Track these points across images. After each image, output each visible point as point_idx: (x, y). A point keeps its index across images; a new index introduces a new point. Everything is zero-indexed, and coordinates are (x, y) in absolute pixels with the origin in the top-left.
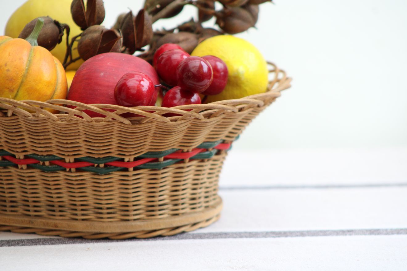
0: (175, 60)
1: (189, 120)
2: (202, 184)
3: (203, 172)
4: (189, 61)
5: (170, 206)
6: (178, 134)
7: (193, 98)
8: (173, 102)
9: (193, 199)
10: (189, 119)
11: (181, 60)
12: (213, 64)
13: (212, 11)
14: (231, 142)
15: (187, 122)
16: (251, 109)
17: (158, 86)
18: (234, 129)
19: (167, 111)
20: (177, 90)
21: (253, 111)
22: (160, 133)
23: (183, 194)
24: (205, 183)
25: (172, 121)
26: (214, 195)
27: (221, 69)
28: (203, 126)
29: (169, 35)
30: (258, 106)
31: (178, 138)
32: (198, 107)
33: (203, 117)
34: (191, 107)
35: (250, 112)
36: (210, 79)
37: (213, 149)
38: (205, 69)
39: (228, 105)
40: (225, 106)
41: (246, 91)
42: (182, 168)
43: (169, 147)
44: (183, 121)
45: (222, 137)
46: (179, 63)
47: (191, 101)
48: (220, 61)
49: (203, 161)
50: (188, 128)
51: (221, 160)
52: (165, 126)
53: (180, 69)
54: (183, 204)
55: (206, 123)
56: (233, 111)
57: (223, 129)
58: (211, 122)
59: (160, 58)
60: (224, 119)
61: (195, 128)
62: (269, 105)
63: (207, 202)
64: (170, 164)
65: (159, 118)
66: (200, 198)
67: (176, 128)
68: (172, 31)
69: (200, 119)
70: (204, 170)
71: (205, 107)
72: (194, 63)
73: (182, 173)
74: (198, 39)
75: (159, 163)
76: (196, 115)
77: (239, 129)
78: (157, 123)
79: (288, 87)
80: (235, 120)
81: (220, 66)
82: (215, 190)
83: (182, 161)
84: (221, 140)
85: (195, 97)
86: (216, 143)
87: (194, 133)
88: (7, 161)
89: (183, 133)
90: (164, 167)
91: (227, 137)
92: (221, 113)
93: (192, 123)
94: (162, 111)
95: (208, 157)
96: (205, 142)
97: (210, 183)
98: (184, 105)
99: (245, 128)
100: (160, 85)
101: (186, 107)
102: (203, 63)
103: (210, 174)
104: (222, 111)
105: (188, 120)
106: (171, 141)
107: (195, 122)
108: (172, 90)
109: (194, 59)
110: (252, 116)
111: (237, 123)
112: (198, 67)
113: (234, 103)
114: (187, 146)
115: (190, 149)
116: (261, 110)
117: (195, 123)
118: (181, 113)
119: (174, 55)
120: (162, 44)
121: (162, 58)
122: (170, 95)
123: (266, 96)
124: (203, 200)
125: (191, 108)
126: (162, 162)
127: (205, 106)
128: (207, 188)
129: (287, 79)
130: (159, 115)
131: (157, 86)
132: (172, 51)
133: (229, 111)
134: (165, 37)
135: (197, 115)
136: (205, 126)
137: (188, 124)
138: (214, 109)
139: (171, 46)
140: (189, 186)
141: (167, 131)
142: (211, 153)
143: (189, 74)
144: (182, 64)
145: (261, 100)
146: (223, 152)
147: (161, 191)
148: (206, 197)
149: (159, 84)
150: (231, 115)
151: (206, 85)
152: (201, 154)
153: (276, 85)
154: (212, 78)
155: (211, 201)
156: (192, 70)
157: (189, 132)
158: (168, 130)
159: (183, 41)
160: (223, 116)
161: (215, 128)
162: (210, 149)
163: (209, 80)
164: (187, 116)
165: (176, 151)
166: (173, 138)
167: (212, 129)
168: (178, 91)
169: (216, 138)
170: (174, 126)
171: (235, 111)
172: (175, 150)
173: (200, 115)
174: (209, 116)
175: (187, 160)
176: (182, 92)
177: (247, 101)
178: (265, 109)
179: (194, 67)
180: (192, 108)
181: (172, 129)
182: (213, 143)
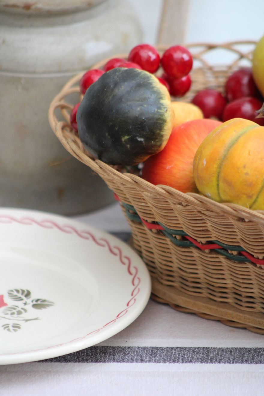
88: (244, 257)
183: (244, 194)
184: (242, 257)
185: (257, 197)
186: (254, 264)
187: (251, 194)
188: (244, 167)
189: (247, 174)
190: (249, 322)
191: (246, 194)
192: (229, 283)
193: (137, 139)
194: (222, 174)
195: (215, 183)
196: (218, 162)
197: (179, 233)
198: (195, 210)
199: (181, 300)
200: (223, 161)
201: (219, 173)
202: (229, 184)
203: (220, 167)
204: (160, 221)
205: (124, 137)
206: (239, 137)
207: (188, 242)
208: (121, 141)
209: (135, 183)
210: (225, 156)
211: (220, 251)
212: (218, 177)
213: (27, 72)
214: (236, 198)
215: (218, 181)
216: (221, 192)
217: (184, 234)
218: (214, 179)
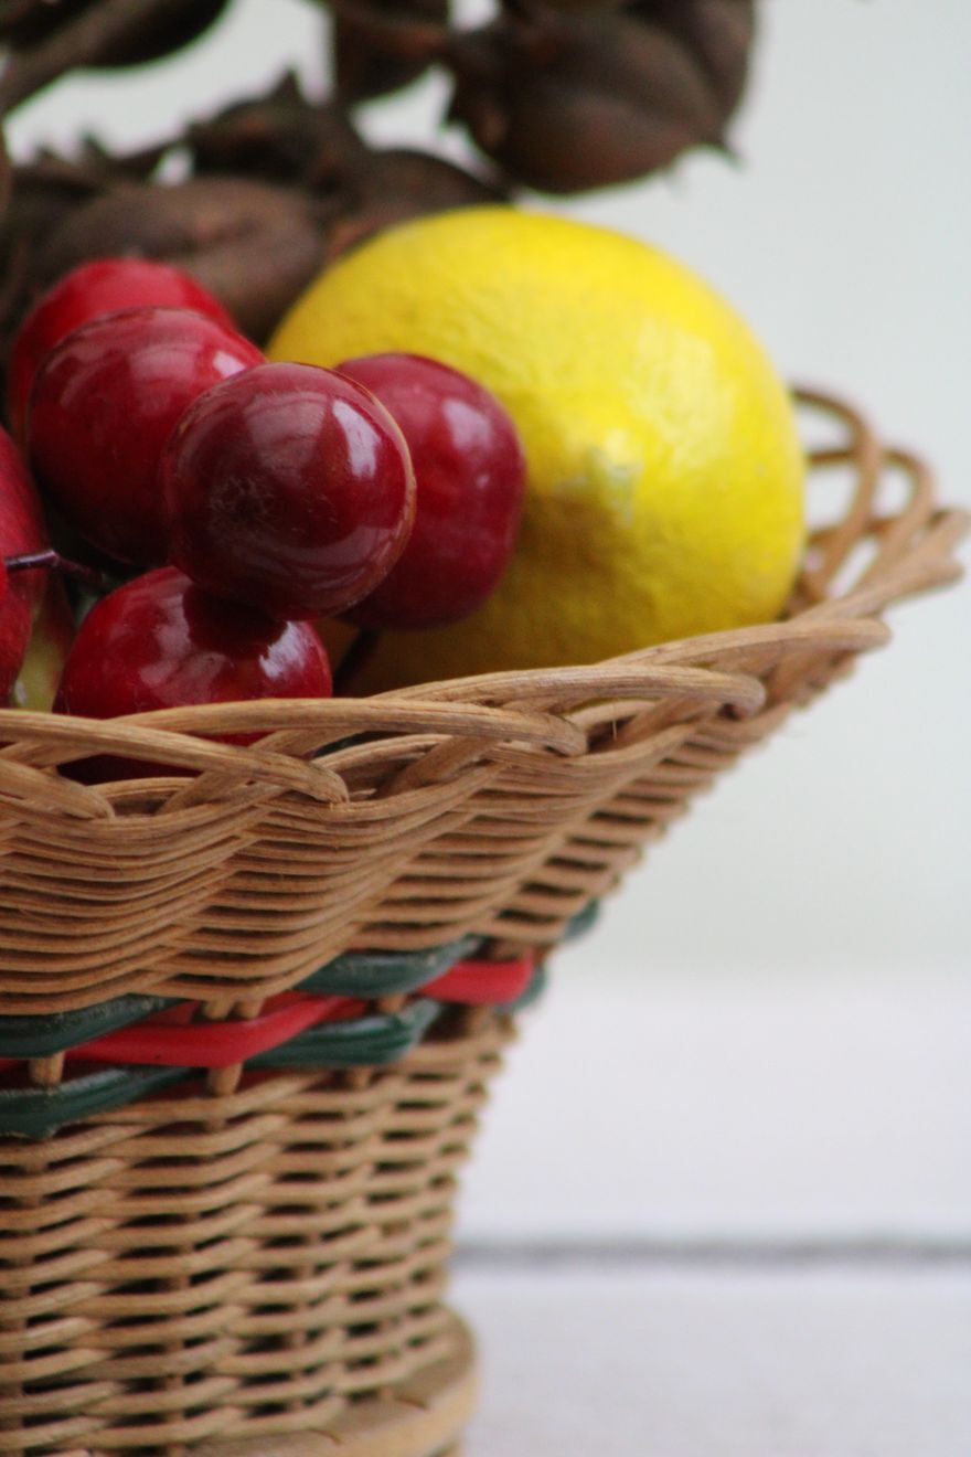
0: (156, 381)
1: (245, 805)
2: (330, 1236)
3: (342, 1159)
4: (251, 401)
5: (106, 1395)
6: (163, 898)
7: (273, 649)
8: (137, 679)
9: (272, 1343)
10: (245, 795)
11: (199, 389)
12: (421, 415)
13: (427, 34)
14: (542, 950)
15: (231, 817)
16: (675, 735)
17: (33, 564)
18: (557, 862)
19: (92, 740)
20: (169, 594)
21: (690, 745)
22: (43, 888)
23: (200, 1310)
24: (352, 1229)
25: (123, 807)
26: (418, 1312)
27: (475, 449)
28: (343, 849)
29: (125, 193)
30: (729, 713)
31: (171, 927)
32: (306, 720)
33: (339, 786)
34: (261, 719)
35: (671, 754)
36: (391, 522)
37: (415, 997)
38: (362, 452)
39: (512, 704)
40: (494, 716)
41: (646, 601)
42: (197, 1128)
43: (106, 984)
44: (205, 813)
45: (477, 918)
46: (181, 402)
47: (260, 672)
48: (472, 393)
49: (338, 1082)
50: (239, 857)
51: (472, 1071)
52: (77, 847)
53: (189, 449)
54: (194, 1378)
55: (364, 824)
56: (550, 749)
57: (485, 869)
58: (393, 819)
59: (52, 367)
60: (487, 802)
61: (287, 863)
62: (803, 703)
63: (368, 1362)
64: (110, 1100)
65: (35, 790)
66: (313, 1335)
67: (151, 856)
68: (144, 164)
69: (322, 797)
70: (349, 1144)
71: (352, 720)
72: (285, 412)
73: (193, 1161)
74: (323, 226)
75: (31, 1093)
76: (294, 773)
77: (597, 868)
78: (23, 825)
79: (940, 579)
80: (570, 803)
81: (465, 424)
82: (420, 1277)
83: (197, 1083)
84: (470, 936)
85: (290, 646)
86: (432, 961)
87: (279, 895)
89: (204, 894)
90: (66, 1124)
91: (509, 915)
92: (465, 761)
93: (261, 828)
94: (56, 743)
95: (378, 1058)
96: (351, 953)
97: (389, 1229)
98: (212, 700)
99: (639, 857)
100: (52, 553)
101: (224, 719)
102: (345, 414)
103: (385, 1167)
104: (475, 746)
105: (241, 807)
106: (118, 948)
107: (285, 816)
108: (133, 594)
109: (285, 384)
110: (686, 775)
111: (579, 826)
112: (311, 443)
113: (555, 689)
114: (228, 982)
115: (256, 997)
116: (752, 740)
117: (287, 823)
118: (192, 757)
119: (153, 349)
120: (71, 259)
121: (71, 366)
122: (118, 631)
123: (783, 646)
124: (334, 1346)
125: (257, 728)
126: (54, 1086)
127: (357, 711)
128: (365, 1265)
129: (937, 518)
130: (38, 766)
131: (30, 559)
132: (137, 320)
133: (518, 745)
134: (98, 209)
135: (299, 773)
136: (355, 848)
137: (237, 831)
138: (419, 729)
139: (136, 273)
140: (242, 1251)
141: (89, 877)
142: (398, 1026)
143: (246, 486)
144: (205, 412)
145: (745, 670)
146: (482, 1019)
147: (39, 1289)
148: (361, 1330)
149: (43, 547)
150: (538, 774)
151: (368, 563)
152: (331, 1030)
153: (862, 557)
154: (408, 512)
155: (394, 1354)
156: (273, 460)
157: (241, 884)
158: (99, 869)
159: (221, 238)
160: (485, 779)
161: (424, 857)
162: (394, 1002)
163: (384, 534)
164: (229, 779)
165: (155, 1010)
166: (135, 928)
167: (403, 866)
168: (175, 603)
169: (436, 925)
170: (142, 842)
171: (567, 750)
172: (147, 1006)
173: (319, 769)
174: (383, 779)
175: (233, 1074)
176: (196, 607)
177: (649, 683)
178: (773, 727)
179: (287, 439)
180: (267, 727)
181: (126, 864)
182: (409, 962)
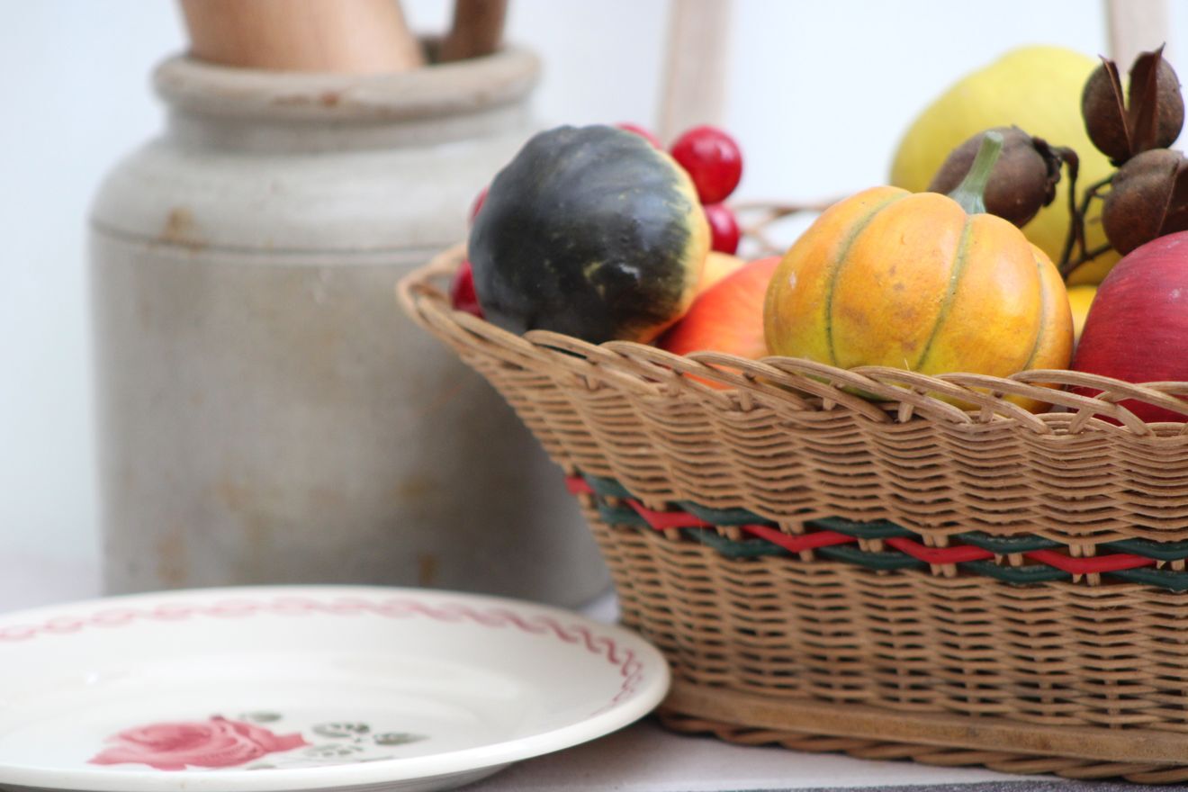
88: (899, 554)
183: (894, 339)
184: (895, 555)
185: (928, 348)
186: (925, 569)
187: (911, 339)
188: (893, 271)
189: (899, 287)
190: (919, 736)
191: (901, 340)
192: (865, 642)
193: (620, 270)
194: (839, 298)
195: (821, 325)
196: (826, 272)
197: (735, 515)
198: (773, 422)
199: (745, 710)
200: (837, 269)
201: (830, 298)
202: (857, 317)
203: (832, 284)
204: (687, 497)
205: (589, 265)
206: (873, 214)
207: (758, 542)
208: (583, 278)
209: (623, 359)
210: (843, 257)
211: (837, 552)
212: (829, 307)
213: (334, 252)
214: (878, 351)
215: (829, 318)
216: (837, 343)
217: (745, 517)
218: (819, 315)
